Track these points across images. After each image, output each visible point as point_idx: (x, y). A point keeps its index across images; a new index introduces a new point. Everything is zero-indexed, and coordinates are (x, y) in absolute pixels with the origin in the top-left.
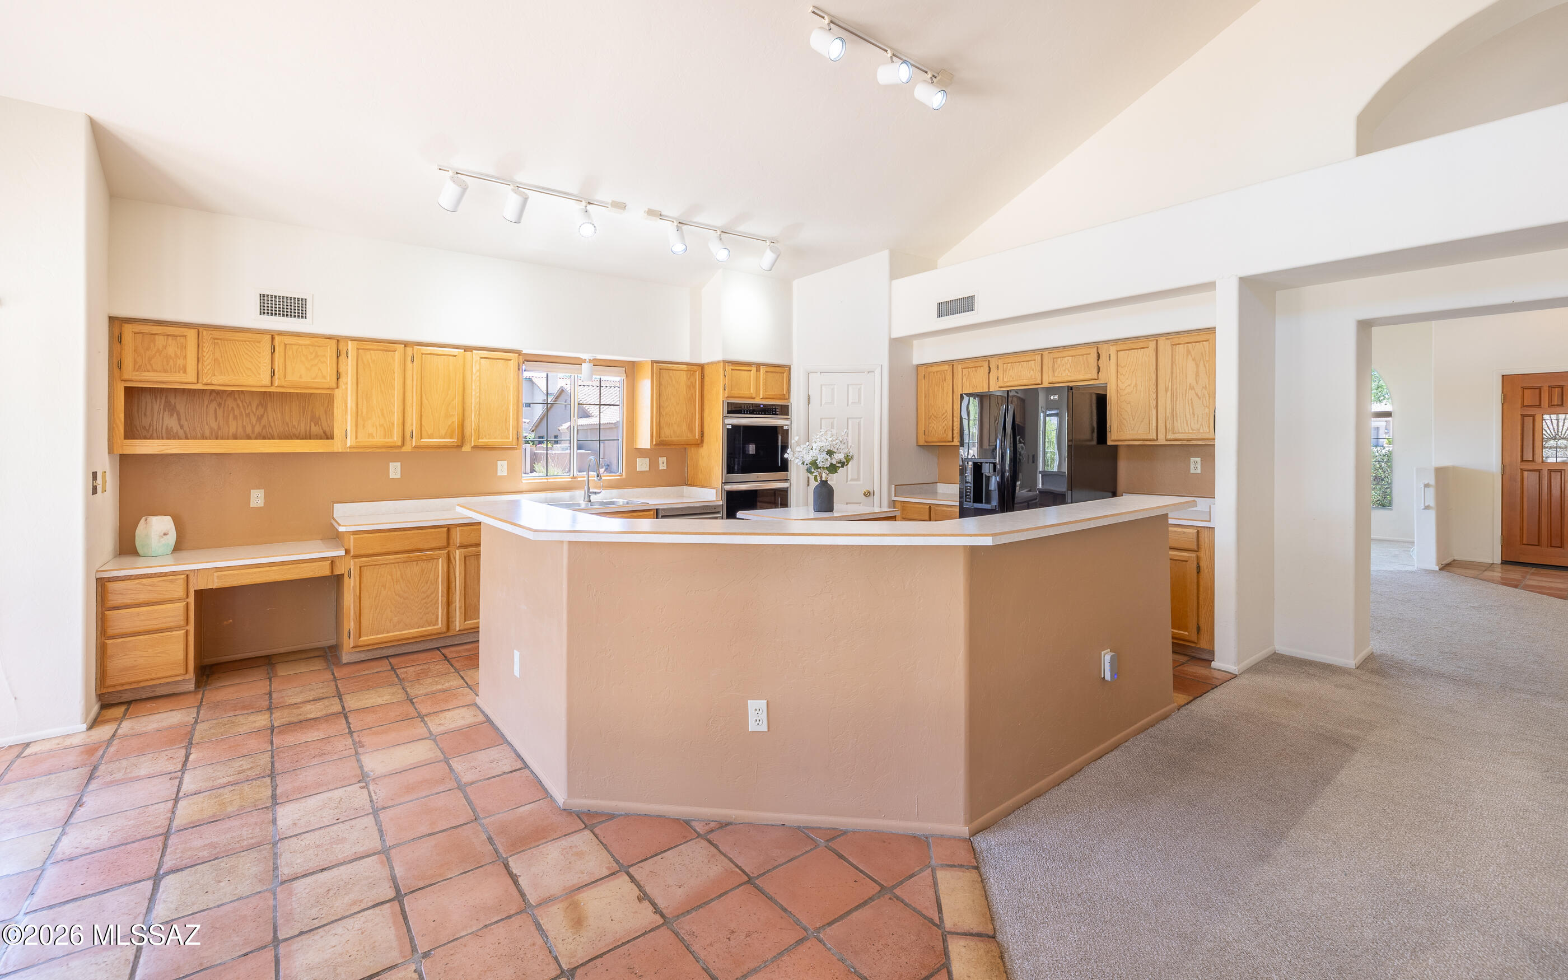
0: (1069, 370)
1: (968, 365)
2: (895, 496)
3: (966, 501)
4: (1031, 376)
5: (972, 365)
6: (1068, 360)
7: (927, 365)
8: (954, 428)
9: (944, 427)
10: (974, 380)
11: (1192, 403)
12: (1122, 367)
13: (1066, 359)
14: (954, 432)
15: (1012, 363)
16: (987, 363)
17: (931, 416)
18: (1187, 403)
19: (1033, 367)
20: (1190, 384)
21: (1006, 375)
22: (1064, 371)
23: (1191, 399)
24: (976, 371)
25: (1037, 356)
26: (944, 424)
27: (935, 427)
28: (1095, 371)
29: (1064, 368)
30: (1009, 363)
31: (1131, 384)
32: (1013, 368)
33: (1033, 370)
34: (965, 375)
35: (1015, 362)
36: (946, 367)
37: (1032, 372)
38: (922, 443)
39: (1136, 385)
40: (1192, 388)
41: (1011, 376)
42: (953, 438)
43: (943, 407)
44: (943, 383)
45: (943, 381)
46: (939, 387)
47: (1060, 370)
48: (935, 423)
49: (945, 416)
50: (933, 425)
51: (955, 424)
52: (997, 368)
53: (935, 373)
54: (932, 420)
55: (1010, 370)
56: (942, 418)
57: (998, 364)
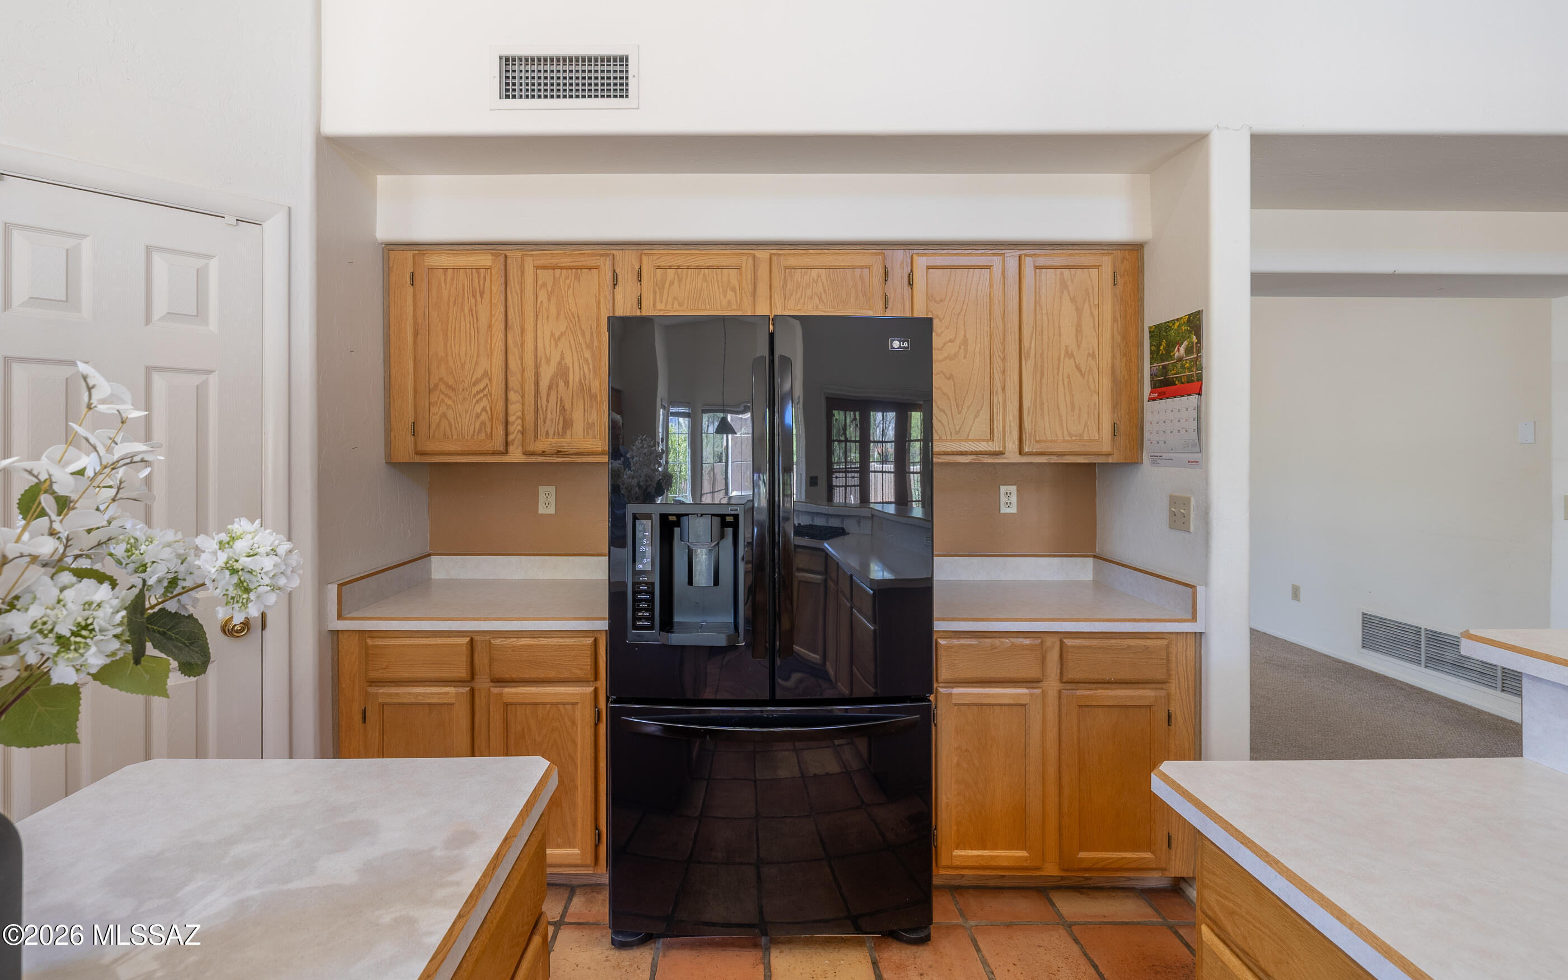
0: (820, 298)
1: (554, 261)
3: (635, 627)
4: (729, 303)
5: (566, 261)
6: (819, 276)
7: (420, 248)
8: (511, 419)
9: (478, 416)
10: (571, 300)
11: (1069, 382)
12: (936, 302)
13: (814, 273)
14: (511, 428)
15: (679, 267)
16: (609, 262)
17: (436, 385)
18: (1061, 383)
19: (735, 282)
20: (1067, 347)
21: (661, 296)
22: (811, 298)
23: (1069, 377)
24: (577, 278)
25: (745, 258)
26: (478, 409)
27: (450, 414)
28: (880, 304)
29: (809, 292)
30: (670, 267)
31: (955, 338)
32: (680, 281)
33: (734, 290)
34: (544, 285)
35: (688, 268)
36: (485, 260)
37: (730, 295)
38: (405, 452)
39: (965, 342)
40: (1069, 355)
41: (675, 299)
42: (507, 444)
43: (476, 363)
44: (473, 301)
45: (474, 296)
46: (462, 309)
47: (799, 295)
48: (450, 402)
49: (481, 386)
50: (443, 408)
51: (512, 408)
52: (636, 277)
53: (450, 272)
54: (442, 396)
55: (672, 283)
56: (474, 391)
57: (637, 267)
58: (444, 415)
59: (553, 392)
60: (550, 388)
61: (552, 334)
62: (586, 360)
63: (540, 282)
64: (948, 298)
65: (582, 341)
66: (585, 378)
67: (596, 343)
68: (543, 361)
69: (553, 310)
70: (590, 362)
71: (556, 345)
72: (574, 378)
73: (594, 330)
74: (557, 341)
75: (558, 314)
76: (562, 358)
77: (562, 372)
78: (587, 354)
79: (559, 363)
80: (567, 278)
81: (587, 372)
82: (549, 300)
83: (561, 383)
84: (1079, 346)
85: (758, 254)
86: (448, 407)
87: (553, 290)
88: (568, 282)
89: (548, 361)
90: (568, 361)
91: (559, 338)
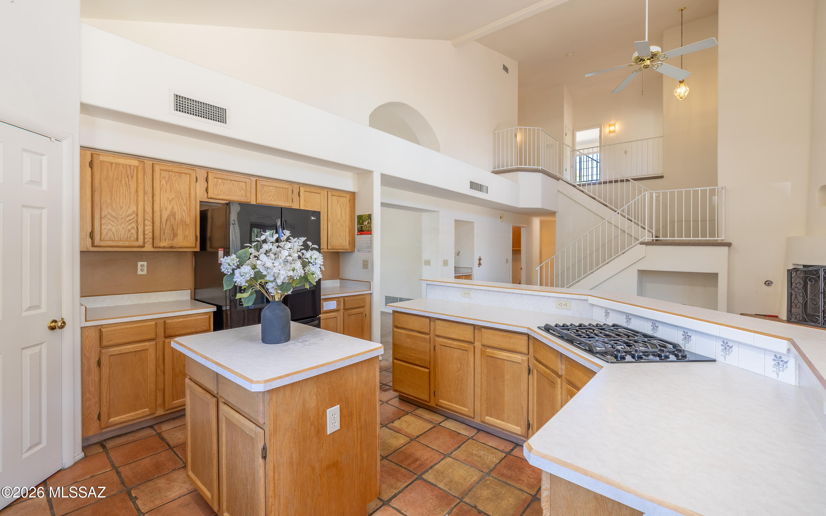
0: (273, 197)
1: (170, 168)
2: (86, 321)
4: (242, 195)
5: (176, 169)
6: (272, 189)
7: (96, 151)
8: (146, 232)
9: (129, 231)
10: (177, 185)
11: (339, 229)
14: (146, 236)
15: (223, 179)
16: (194, 172)
17: (105, 216)
18: (337, 229)
19: (244, 187)
20: (339, 219)
21: (216, 188)
22: (269, 196)
23: (339, 227)
24: (180, 177)
25: (248, 180)
26: (130, 227)
27: (114, 229)
28: (291, 201)
29: (269, 194)
30: (220, 178)
32: (223, 184)
33: (243, 190)
34: (164, 177)
35: (227, 180)
36: (135, 163)
37: (242, 192)
38: (88, 246)
40: (339, 221)
41: (222, 190)
42: (144, 243)
43: (129, 207)
44: (127, 179)
45: (128, 177)
46: (121, 182)
47: (266, 194)
48: (113, 224)
49: (131, 217)
50: (110, 227)
51: (147, 228)
52: (205, 180)
53: (114, 165)
54: (109, 221)
55: (220, 184)
56: (128, 219)
57: (206, 176)
58: (110, 230)
59: (168, 223)
60: (167, 220)
61: (168, 198)
62: (184, 210)
63: (162, 176)
64: (309, 201)
65: (182, 202)
66: (183, 217)
67: (188, 204)
68: (164, 209)
69: (168, 188)
70: (186, 211)
71: (170, 203)
72: (178, 217)
73: (188, 198)
74: (170, 201)
75: (171, 190)
76: (173, 208)
77: (173, 214)
78: (185, 208)
79: (172, 210)
80: (175, 176)
81: (184, 214)
82: (167, 184)
83: (172, 219)
84: (341, 219)
85: (252, 178)
86: (112, 226)
87: (168, 180)
88: (175, 178)
89: (166, 209)
90: (176, 210)
91: (171, 200)
